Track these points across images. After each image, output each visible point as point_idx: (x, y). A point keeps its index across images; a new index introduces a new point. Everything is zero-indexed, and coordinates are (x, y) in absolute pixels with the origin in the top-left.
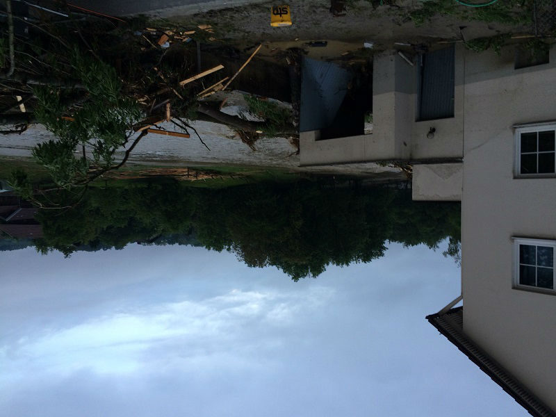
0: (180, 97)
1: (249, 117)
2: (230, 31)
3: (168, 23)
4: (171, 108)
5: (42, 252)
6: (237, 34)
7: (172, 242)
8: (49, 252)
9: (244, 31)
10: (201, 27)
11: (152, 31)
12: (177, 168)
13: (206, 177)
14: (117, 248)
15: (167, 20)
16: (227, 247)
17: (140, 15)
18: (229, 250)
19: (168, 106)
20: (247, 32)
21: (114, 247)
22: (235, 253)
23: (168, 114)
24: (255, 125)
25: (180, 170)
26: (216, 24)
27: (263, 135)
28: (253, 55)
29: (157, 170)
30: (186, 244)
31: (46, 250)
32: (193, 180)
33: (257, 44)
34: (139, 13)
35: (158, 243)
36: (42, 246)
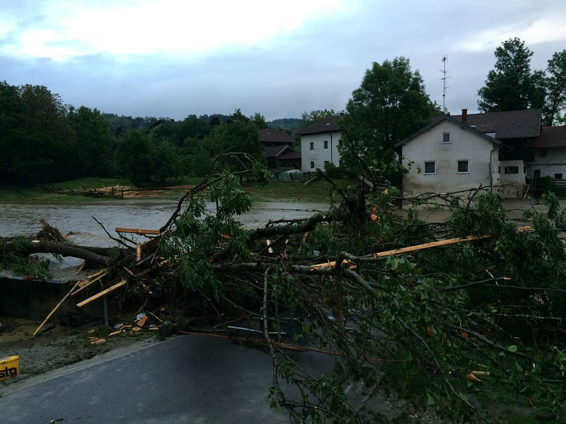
0: (126, 269)
1: (50, 256)
2: (71, 343)
3: (137, 337)
4: (136, 257)
5: (259, 116)
6: (63, 341)
7: (139, 120)
8: (254, 116)
9: (54, 345)
10: (103, 340)
11: (153, 328)
12: (134, 198)
13: (102, 190)
14: (195, 116)
15: (138, 340)
16: (74, 111)
17: (164, 340)
18: (72, 108)
19: (138, 259)
20: (50, 345)
21: (198, 118)
22: (63, 104)
23: (139, 251)
24: (42, 249)
25: (131, 196)
26: (85, 346)
27: (31, 238)
28: (43, 323)
29: (156, 195)
30: (123, 118)
31: (256, 117)
32: (117, 186)
33: (39, 335)
34: (164, 342)
35: (153, 119)
36: (259, 121)
